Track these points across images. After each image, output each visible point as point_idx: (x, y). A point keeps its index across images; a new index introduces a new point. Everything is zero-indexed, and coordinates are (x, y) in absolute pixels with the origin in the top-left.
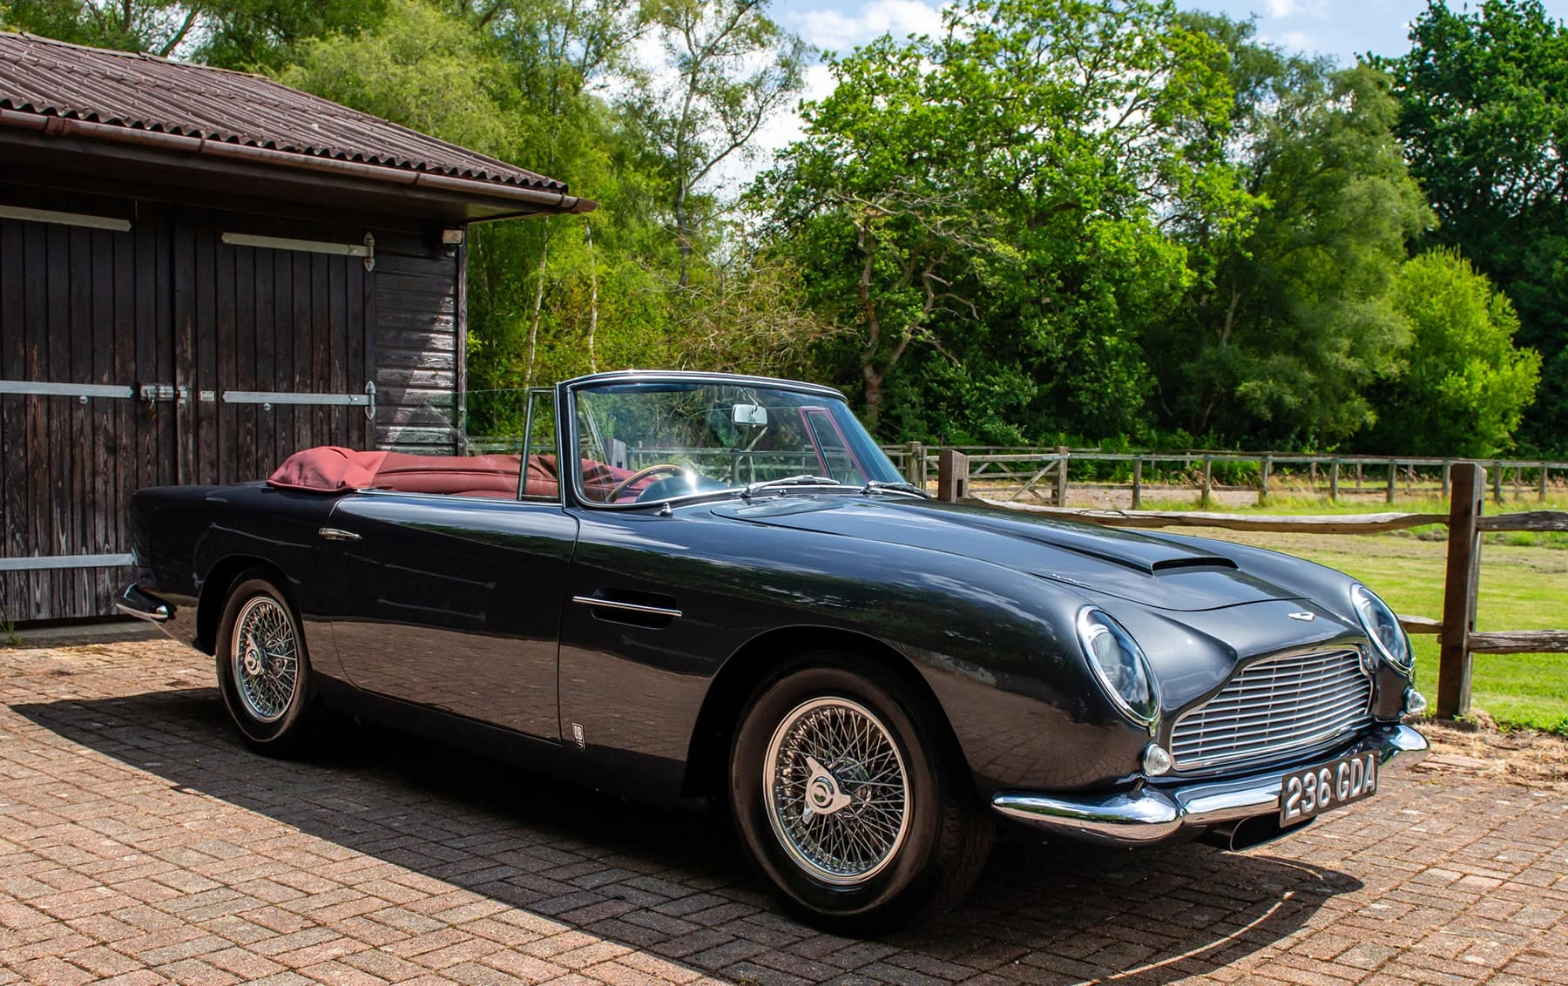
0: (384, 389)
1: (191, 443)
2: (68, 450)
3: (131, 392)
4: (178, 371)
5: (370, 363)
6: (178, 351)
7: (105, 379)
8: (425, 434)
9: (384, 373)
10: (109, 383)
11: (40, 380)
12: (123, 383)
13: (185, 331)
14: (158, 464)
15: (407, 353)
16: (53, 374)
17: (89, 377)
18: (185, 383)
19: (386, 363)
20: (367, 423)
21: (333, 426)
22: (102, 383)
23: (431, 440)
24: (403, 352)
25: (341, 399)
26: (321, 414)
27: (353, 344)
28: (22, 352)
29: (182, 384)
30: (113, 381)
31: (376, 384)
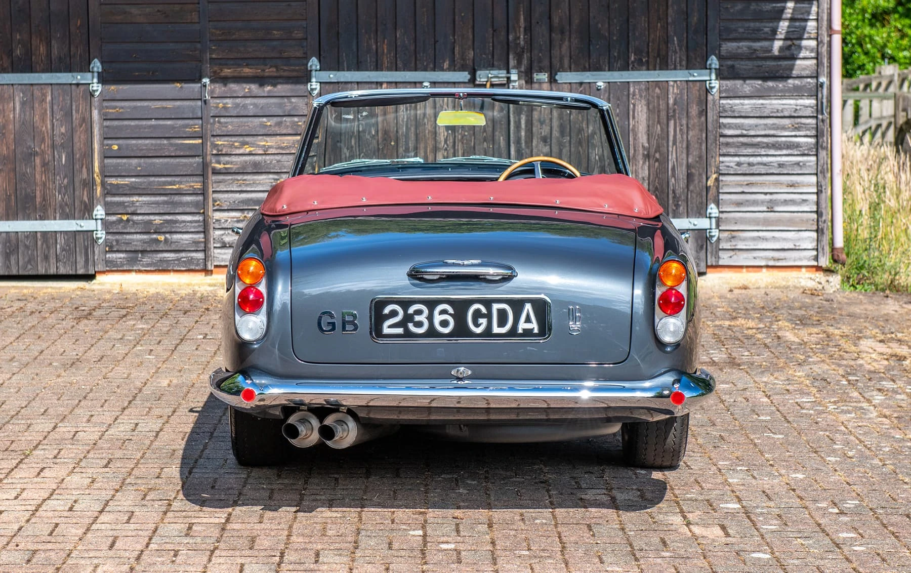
0: (730, 63)
1: (523, 122)
2: (413, 129)
3: (469, 77)
4: (511, 57)
5: (713, 37)
6: (511, 37)
7: (446, 65)
8: (780, 108)
9: (729, 47)
10: (449, 69)
11: (389, 69)
12: (463, 68)
13: (518, 21)
14: (493, 140)
15: (757, 24)
16: (400, 64)
17: (432, 66)
18: (517, 67)
19: (731, 36)
20: (710, 98)
21: (671, 101)
22: (442, 70)
23: (786, 114)
24: (752, 25)
25: (681, 75)
26: (657, 90)
27: (694, 19)
28: (374, 47)
29: (514, 68)
30: (453, 68)
31: (720, 58)
